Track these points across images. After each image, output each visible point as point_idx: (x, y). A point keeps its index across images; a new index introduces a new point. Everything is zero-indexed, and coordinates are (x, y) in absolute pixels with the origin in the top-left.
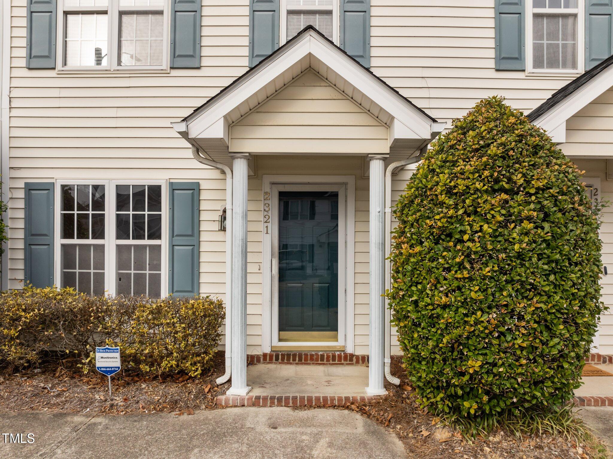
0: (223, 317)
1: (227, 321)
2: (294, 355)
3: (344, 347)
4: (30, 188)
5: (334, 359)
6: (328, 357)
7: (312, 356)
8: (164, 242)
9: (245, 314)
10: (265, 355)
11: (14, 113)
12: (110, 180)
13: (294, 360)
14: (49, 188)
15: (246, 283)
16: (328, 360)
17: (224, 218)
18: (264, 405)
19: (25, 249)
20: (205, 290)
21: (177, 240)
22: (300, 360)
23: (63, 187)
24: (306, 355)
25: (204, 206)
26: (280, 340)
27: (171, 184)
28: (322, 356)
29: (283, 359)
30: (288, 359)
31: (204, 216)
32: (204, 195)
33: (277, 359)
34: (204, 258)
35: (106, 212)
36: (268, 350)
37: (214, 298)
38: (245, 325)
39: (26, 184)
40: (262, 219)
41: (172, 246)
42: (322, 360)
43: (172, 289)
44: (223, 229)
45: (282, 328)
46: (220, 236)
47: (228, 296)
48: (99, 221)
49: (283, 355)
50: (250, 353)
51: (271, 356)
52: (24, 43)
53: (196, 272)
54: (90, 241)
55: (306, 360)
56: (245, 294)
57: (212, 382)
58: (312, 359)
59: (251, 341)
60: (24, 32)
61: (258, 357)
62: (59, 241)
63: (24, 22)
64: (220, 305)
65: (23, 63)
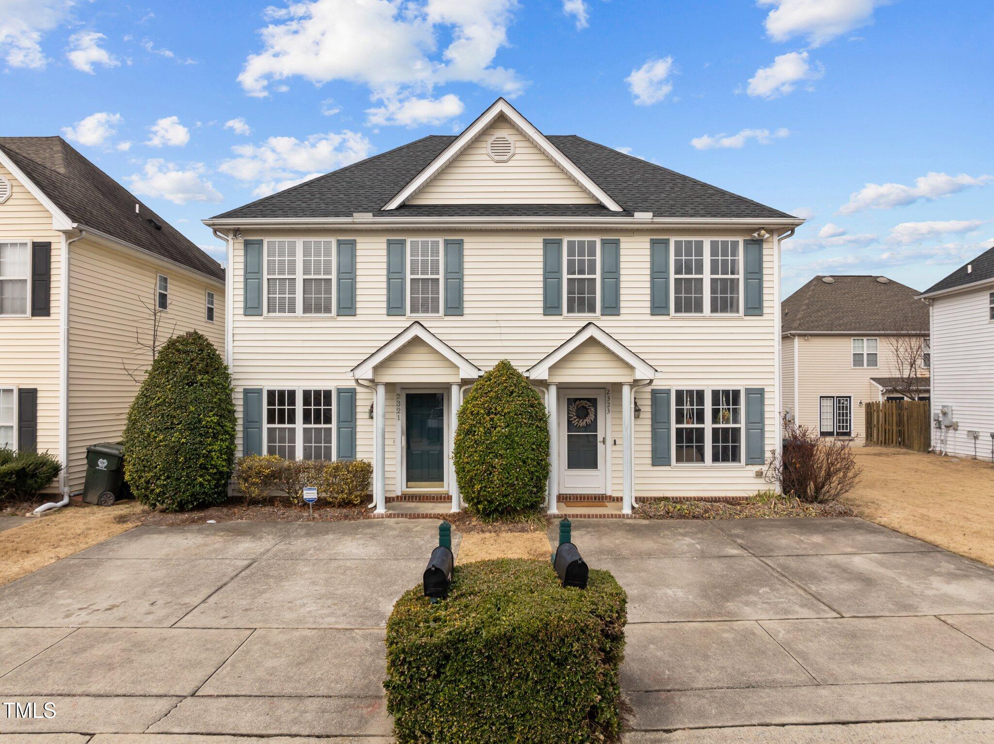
0: (371, 472)
1: (374, 475)
2: (416, 497)
3: (448, 491)
4: (246, 392)
5: (441, 499)
6: (437, 497)
7: (427, 497)
8: (334, 426)
9: (384, 471)
10: (398, 497)
11: (236, 344)
12: (299, 387)
13: (416, 499)
14: (259, 391)
15: (384, 452)
16: (437, 499)
17: (371, 411)
18: (394, 517)
19: (243, 431)
20: (360, 456)
21: (342, 425)
22: (420, 499)
23: (268, 391)
24: (423, 496)
25: (358, 403)
26: (407, 487)
27: (338, 389)
28: (434, 497)
29: (409, 499)
30: (412, 499)
31: (358, 409)
32: (358, 396)
33: (405, 499)
34: (358, 436)
35: (296, 407)
36: (399, 494)
37: (365, 461)
38: (384, 478)
39: (244, 389)
40: (395, 410)
41: (339, 429)
42: (434, 499)
43: (339, 456)
44: (371, 417)
45: (408, 480)
46: (369, 422)
47: (375, 459)
48: (292, 413)
49: (409, 497)
50: (388, 496)
51: (401, 497)
52: (242, 298)
53: (354, 445)
54: (286, 426)
55: (423, 499)
56: (384, 458)
57: (366, 507)
58: (427, 499)
59: (388, 488)
60: (242, 292)
61: (393, 498)
62: (265, 426)
63: (242, 285)
64: (369, 465)
65: (242, 311)
